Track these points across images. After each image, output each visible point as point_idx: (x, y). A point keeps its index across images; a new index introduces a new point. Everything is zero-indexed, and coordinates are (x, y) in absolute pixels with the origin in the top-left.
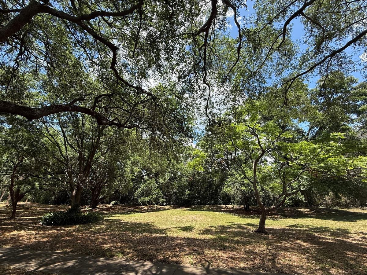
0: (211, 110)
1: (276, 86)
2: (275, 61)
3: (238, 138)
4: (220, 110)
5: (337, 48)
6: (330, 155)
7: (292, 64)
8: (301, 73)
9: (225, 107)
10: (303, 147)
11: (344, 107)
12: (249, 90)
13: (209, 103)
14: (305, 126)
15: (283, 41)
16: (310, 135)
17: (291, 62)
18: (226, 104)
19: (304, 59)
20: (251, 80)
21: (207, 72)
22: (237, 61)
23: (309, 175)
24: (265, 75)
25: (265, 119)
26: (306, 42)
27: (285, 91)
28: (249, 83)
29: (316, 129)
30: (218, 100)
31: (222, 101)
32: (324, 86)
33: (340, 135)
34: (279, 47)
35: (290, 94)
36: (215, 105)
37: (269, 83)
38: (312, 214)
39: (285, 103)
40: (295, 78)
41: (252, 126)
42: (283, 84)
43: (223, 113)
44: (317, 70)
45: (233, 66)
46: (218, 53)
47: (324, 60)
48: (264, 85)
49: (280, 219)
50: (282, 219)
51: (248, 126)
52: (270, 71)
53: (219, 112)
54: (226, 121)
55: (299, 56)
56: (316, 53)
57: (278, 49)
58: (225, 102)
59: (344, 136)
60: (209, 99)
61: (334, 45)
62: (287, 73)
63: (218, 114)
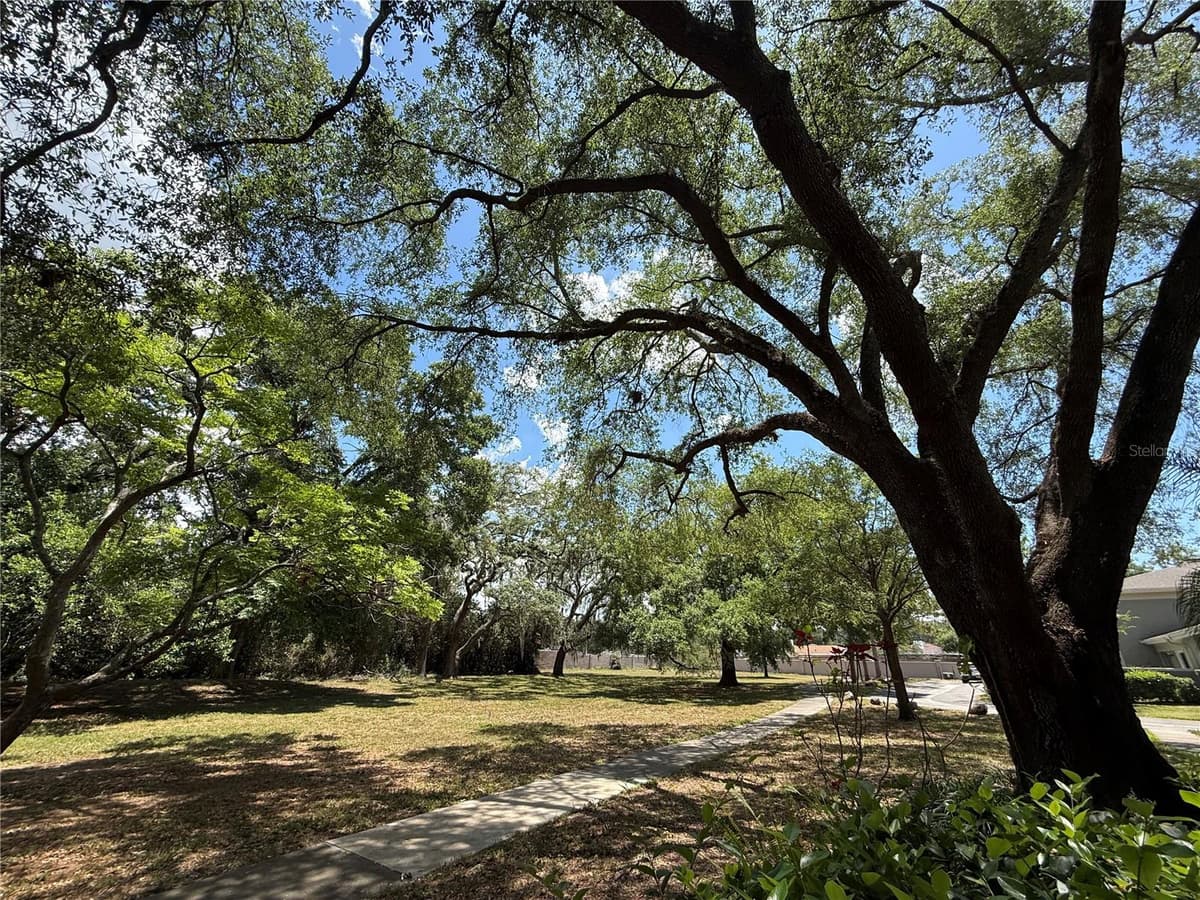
0: (43, 189)
1: (352, 306)
2: (389, 246)
3: (117, 379)
4: (99, 225)
5: (494, 326)
6: (363, 538)
7: (416, 287)
8: (419, 321)
9: (135, 230)
10: (318, 500)
11: (442, 445)
12: (271, 253)
13: (54, 152)
14: (351, 448)
15: (432, 220)
16: (351, 477)
17: (417, 281)
18: (149, 226)
19: (441, 297)
20: (300, 234)
21: (148, 40)
22: (294, 140)
23: (286, 579)
24: (346, 257)
25: (265, 372)
26: (464, 266)
27: (365, 336)
28: (286, 235)
29: (372, 466)
30: (120, 181)
31: (139, 203)
32: (437, 381)
33: (404, 499)
34: (417, 223)
35: (373, 349)
36: (86, 187)
37: (342, 285)
38: (224, 701)
39: (346, 364)
40: (403, 322)
41: (203, 371)
42: (371, 316)
43: (107, 245)
44: (447, 339)
45: (274, 141)
46: (244, 39)
47: (467, 330)
48: (324, 277)
49: (96, 728)
50: (103, 727)
51: (189, 362)
52: (363, 255)
53: (90, 229)
54: (101, 284)
55: (438, 282)
56: (463, 305)
57: (413, 225)
58: (151, 215)
59: (409, 505)
60: (69, 136)
61: (495, 316)
62: (394, 297)
63: (79, 231)
